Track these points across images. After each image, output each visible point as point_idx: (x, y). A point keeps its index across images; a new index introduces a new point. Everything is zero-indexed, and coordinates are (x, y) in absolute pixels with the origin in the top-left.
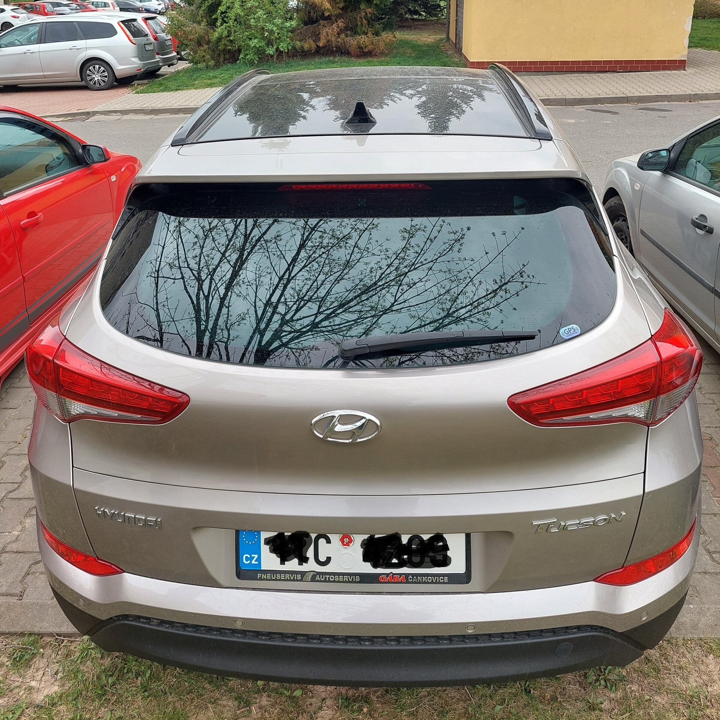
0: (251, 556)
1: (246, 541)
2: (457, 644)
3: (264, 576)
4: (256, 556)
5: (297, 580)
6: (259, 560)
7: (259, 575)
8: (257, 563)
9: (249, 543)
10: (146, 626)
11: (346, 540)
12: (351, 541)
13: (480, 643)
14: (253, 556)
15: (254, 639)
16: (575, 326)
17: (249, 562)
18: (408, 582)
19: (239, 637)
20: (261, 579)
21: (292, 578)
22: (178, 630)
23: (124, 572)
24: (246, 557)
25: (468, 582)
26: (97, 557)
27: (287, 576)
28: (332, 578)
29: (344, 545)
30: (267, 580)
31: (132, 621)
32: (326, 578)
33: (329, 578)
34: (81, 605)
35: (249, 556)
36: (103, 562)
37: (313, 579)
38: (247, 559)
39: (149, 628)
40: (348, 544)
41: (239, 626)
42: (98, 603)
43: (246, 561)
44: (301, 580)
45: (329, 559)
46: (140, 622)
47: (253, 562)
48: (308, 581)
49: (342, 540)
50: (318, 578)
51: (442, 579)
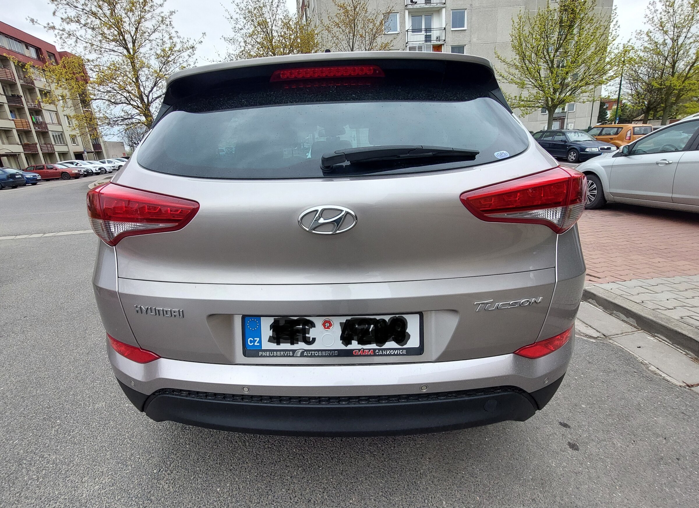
0: (254, 339)
1: (250, 328)
2: (412, 402)
3: (264, 354)
4: (258, 339)
5: (290, 356)
6: (260, 342)
7: (260, 353)
8: (259, 344)
9: (252, 329)
10: (178, 397)
11: (327, 325)
12: (331, 325)
13: (430, 400)
14: (255, 339)
15: (258, 403)
16: (505, 152)
17: (252, 344)
18: (375, 355)
19: (247, 402)
20: (262, 356)
21: (286, 355)
22: (201, 399)
23: (161, 357)
24: (251, 340)
25: (421, 354)
26: (141, 348)
27: (282, 353)
28: (316, 354)
29: (325, 328)
30: (266, 356)
31: (168, 394)
32: (312, 353)
33: (314, 353)
34: (132, 385)
35: (252, 340)
36: (145, 351)
37: (302, 355)
38: (251, 341)
39: (180, 399)
40: (328, 328)
41: (246, 392)
42: (142, 382)
43: (251, 343)
44: (293, 356)
45: (314, 339)
46: (173, 395)
47: (256, 344)
48: (298, 357)
49: (324, 325)
50: (305, 354)
51: (401, 352)
